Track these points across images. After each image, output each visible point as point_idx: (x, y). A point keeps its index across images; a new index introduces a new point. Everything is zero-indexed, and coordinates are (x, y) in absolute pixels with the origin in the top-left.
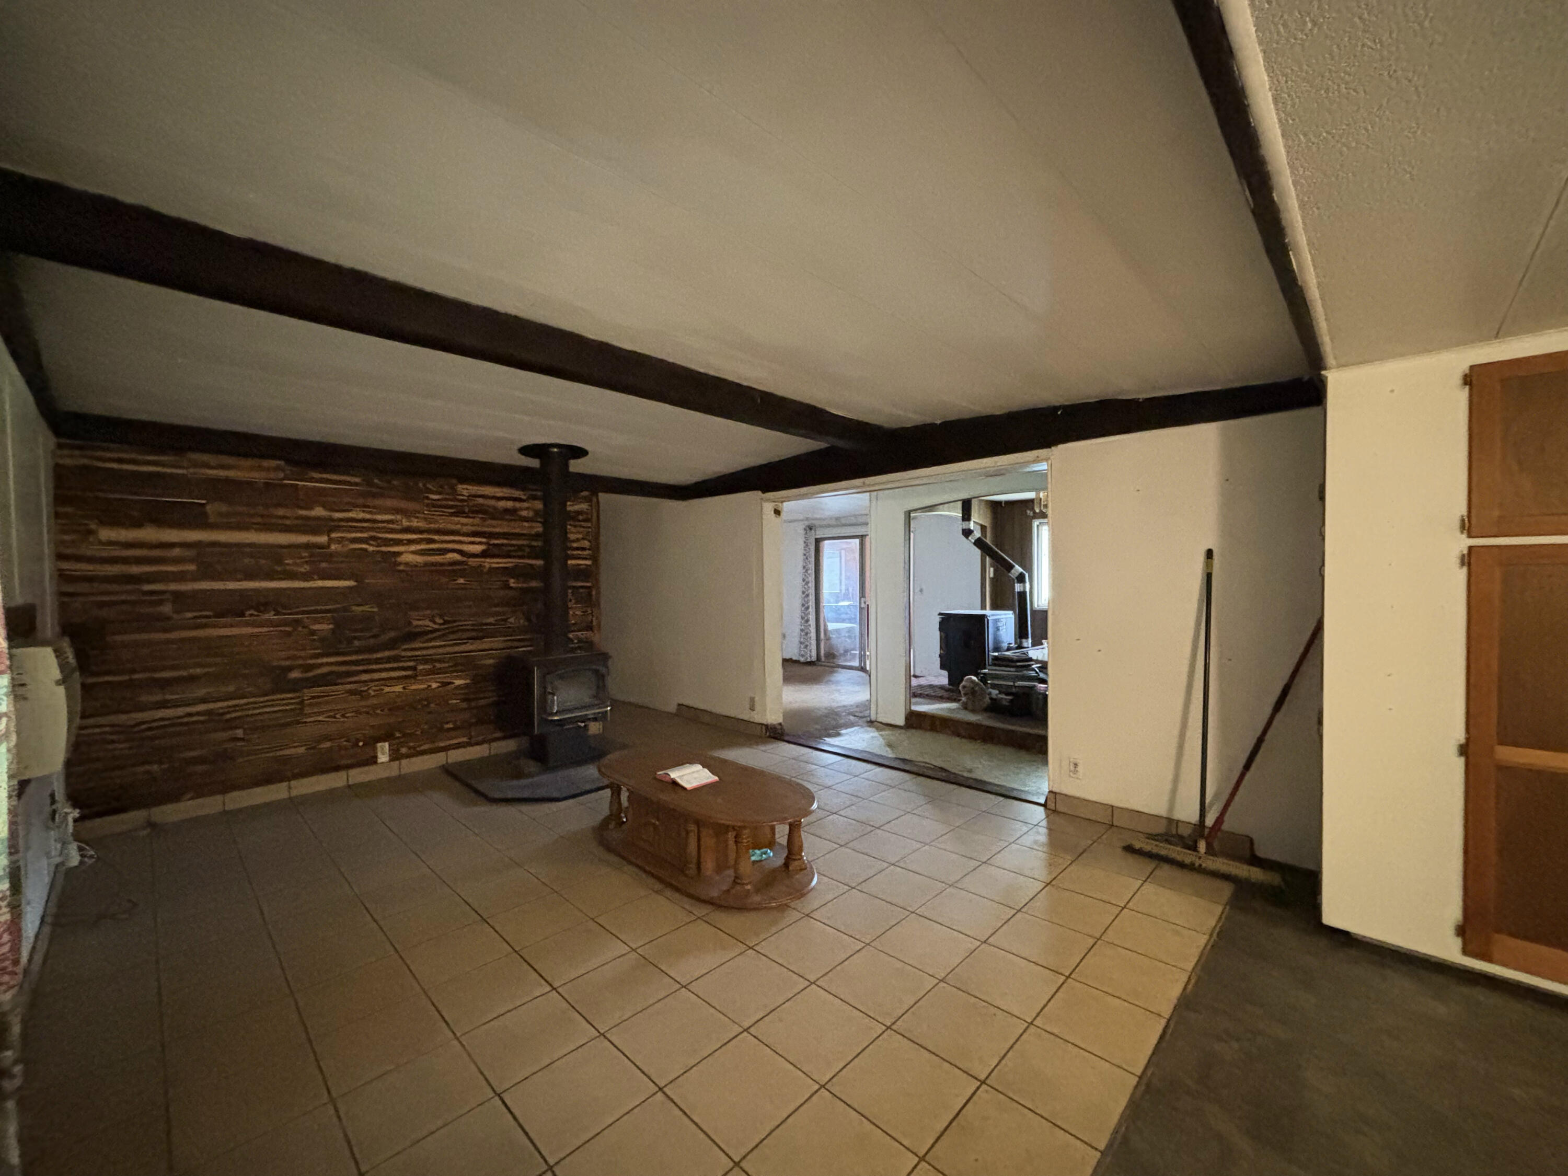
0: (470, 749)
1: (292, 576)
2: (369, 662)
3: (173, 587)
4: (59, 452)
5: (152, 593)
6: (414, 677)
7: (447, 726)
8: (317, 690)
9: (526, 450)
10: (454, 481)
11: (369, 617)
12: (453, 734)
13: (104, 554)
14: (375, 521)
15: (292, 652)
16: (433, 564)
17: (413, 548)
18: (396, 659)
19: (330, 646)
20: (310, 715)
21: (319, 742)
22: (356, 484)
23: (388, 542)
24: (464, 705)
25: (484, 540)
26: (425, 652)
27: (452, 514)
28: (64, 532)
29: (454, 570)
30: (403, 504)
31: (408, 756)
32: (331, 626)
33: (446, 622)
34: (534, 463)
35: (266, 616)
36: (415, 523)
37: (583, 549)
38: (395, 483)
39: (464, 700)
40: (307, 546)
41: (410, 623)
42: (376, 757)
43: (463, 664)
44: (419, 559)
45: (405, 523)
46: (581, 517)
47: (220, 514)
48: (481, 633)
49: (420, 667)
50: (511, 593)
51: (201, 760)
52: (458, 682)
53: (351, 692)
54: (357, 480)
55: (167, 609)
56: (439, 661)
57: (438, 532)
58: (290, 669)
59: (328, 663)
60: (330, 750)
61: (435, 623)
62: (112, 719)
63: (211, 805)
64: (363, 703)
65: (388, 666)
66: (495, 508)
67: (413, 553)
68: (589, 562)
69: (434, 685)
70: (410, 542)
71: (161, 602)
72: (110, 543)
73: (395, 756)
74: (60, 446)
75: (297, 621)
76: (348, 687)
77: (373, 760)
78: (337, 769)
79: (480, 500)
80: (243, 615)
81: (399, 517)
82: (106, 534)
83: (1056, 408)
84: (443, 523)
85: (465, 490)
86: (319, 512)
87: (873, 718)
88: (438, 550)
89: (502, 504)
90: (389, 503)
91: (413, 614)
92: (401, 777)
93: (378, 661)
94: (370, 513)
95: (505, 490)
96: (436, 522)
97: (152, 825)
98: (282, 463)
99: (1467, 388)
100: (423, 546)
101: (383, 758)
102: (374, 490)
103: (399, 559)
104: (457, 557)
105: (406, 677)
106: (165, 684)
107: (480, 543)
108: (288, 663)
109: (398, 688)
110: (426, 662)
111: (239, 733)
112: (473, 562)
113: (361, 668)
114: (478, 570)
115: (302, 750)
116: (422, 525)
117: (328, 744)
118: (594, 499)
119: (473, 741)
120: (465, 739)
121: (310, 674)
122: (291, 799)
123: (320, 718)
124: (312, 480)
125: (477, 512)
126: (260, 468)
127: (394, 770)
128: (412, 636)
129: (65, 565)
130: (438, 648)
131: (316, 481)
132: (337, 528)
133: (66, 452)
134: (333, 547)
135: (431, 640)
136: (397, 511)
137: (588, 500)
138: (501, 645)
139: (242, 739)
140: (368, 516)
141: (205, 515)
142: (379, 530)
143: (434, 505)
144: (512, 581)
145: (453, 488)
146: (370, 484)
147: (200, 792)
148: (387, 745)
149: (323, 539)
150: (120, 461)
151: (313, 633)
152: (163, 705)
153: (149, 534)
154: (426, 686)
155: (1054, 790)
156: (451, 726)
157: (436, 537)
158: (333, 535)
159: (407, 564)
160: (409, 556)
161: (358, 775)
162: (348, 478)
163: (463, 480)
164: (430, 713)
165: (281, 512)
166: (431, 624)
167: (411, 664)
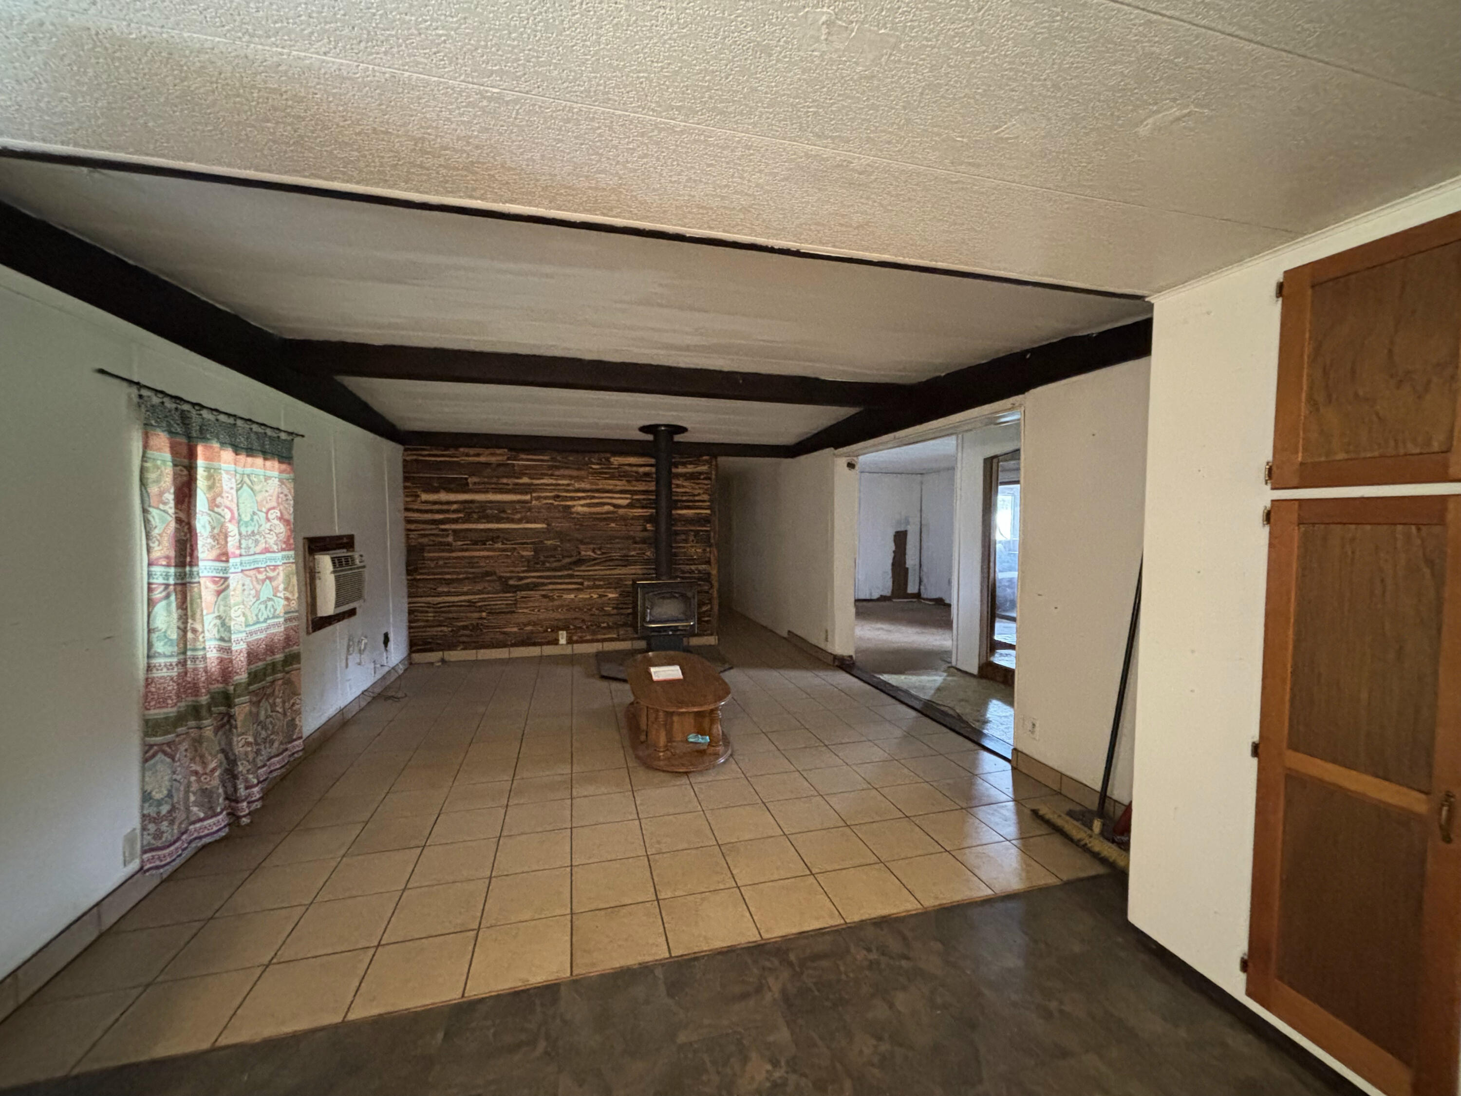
0: (618, 643)
1: (512, 521)
2: (555, 577)
3: (454, 526)
4: (406, 453)
5: (443, 530)
6: (581, 590)
7: (603, 625)
8: (524, 593)
9: (644, 429)
10: (608, 455)
11: (555, 548)
12: (604, 631)
13: (423, 508)
14: (559, 485)
15: (511, 569)
16: (594, 513)
17: (582, 502)
18: (571, 576)
19: (532, 564)
20: (521, 608)
21: (525, 625)
22: (548, 461)
23: (566, 498)
24: (615, 611)
25: (629, 496)
26: (591, 573)
27: (606, 479)
28: (407, 496)
29: (606, 518)
30: (575, 473)
31: (577, 642)
32: (532, 553)
33: (603, 553)
34: (650, 437)
35: (496, 546)
36: (583, 485)
37: (704, 501)
38: (571, 458)
39: (614, 608)
40: (519, 502)
41: (580, 553)
42: (558, 640)
43: (616, 583)
44: (586, 509)
45: (577, 485)
46: (702, 477)
47: (475, 483)
48: (626, 561)
49: (586, 583)
50: (646, 534)
51: (465, 628)
52: (611, 596)
53: (544, 596)
54: (546, 458)
55: (450, 539)
56: (600, 580)
57: (598, 491)
58: (511, 578)
59: (532, 577)
60: (532, 632)
61: (595, 553)
62: (429, 599)
63: (469, 655)
64: (551, 604)
65: (567, 581)
66: (637, 472)
67: (582, 506)
68: (708, 512)
69: (595, 596)
70: (580, 498)
71: (447, 536)
72: (426, 502)
73: (570, 641)
74: (405, 450)
75: (515, 549)
76: (543, 593)
77: (555, 642)
78: (534, 644)
79: (627, 468)
80: (485, 544)
81: (573, 482)
82: (424, 497)
83: (1023, 353)
84: (603, 484)
85: (616, 460)
86: (525, 480)
87: (954, 664)
88: (597, 503)
89: (642, 470)
90: (567, 472)
91: (582, 547)
92: (573, 656)
93: (560, 577)
94: (556, 479)
95: (643, 459)
96: (598, 485)
97: (443, 661)
98: (506, 450)
99: (1280, 300)
100: (588, 501)
101: (563, 641)
102: (558, 464)
103: (573, 510)
104: (611, 508)
105: (578, 589)
106: (449, 582)
107: (627, 498)
108: (508, 575)
109: (572, 596)
110: (589, 580)
111: (484, 614)
112: (621, 511)
113: (549, 581)
114: (624, 518)
115: (515, 629)
116: (588, 486)
117: (529, 628)
118: (714, 463)
119: (621, 637)
120: (615, 636)
121: (520, 583)
122: (510, 659)
123: (525, 611)
124: (523, 460)
125: (624, 476)
126: (493, 454)
127: (568, 650)
128: (580, 562)
129: (410, 514)
130: (599, 571)
131: (524, 461)
132: (534, 491)
133: (409, 453)
134: (534, 502)
135: (594, 565)
136: (571, 477)
137: (708, 462)
138: (640, 572)
139: (485, 619)
140: (554, 482)
141: (467, 484)
142: (559, 490)
143: (596, 473)
144: (648, 525)
145: (608, 459)
146: (553, 459)
147: (466, 646)
148: (565, 632)
149: (528, 497)
150: (430, 455)
151: (522, 556)
152: (448, 594)
153: (443, 496)
154: (588, 596)
155: (1019, 748)
156: (605, 625)
157: (596, 495)
158: (534, 495)
159: (578, 513)
160: (580, 508)
161: (549, 650)
162: (541, 457)
163: (615, 453)
164: (592, 615)
165: (505, 481)
166: (592, 554)
167: (580, 580)
